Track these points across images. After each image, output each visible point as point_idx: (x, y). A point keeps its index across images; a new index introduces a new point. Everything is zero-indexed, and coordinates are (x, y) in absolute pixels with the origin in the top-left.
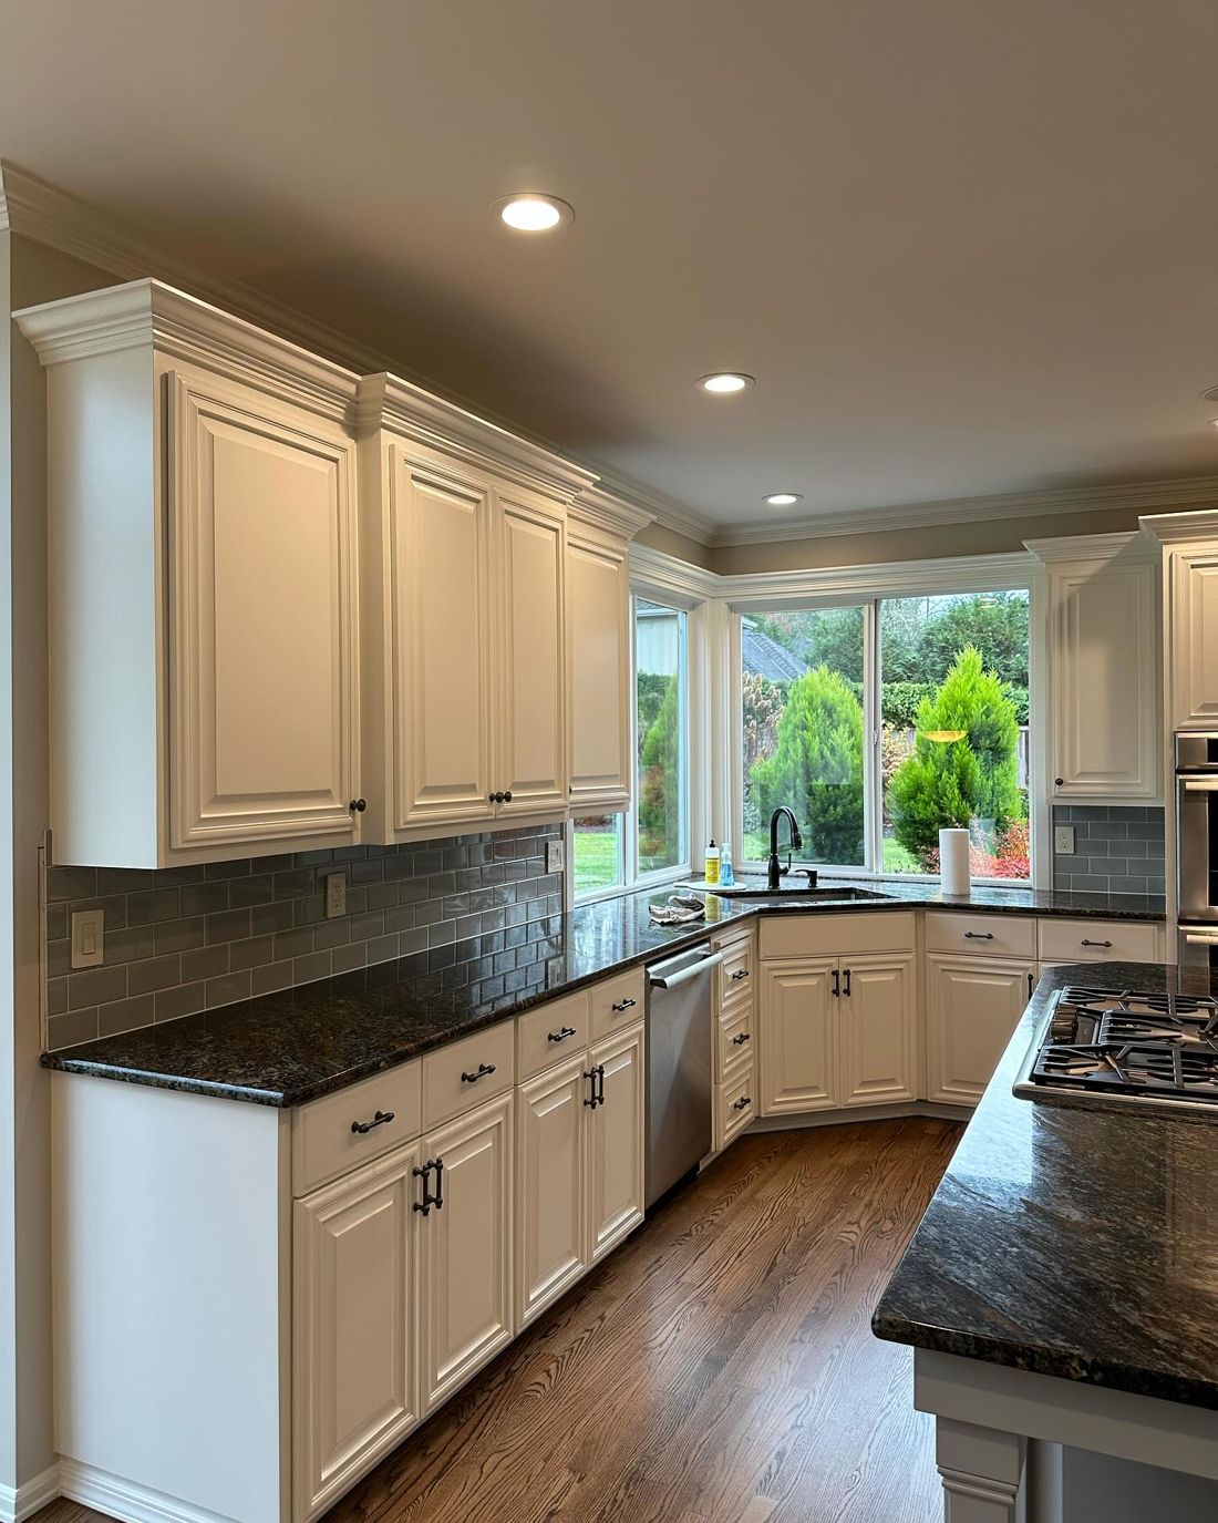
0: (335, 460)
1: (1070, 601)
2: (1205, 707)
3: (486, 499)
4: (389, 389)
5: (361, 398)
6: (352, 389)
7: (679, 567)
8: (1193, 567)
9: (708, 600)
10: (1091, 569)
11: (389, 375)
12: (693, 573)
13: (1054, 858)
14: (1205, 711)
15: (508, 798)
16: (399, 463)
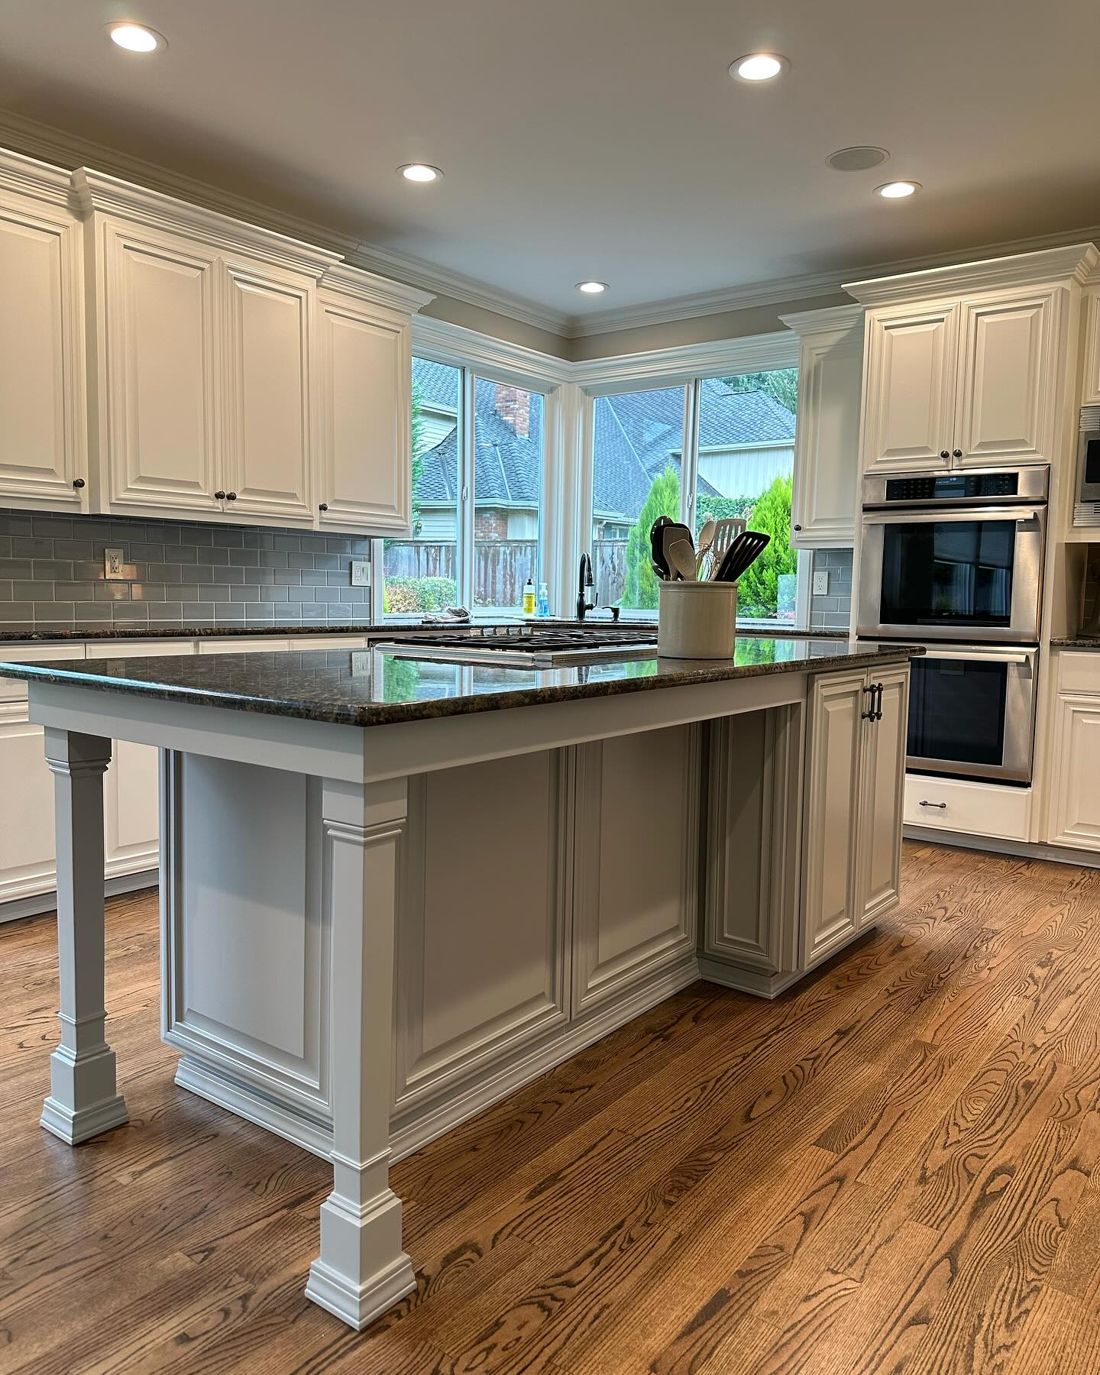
0: (58, 234)
1: (817, 368)
2: (890, 452)
3: (211, 267)
4: (89, 179)
5: (77, 187)
6: (67, 182)
7: (522, 353)
8: (887, 328)
9: (563, 384)
10: (833, 339)
11: (85, 169)
12: (547, 361)
13: (812, 599)
14: (888, 456)
15: (232, 497)
16: (110, 236)
